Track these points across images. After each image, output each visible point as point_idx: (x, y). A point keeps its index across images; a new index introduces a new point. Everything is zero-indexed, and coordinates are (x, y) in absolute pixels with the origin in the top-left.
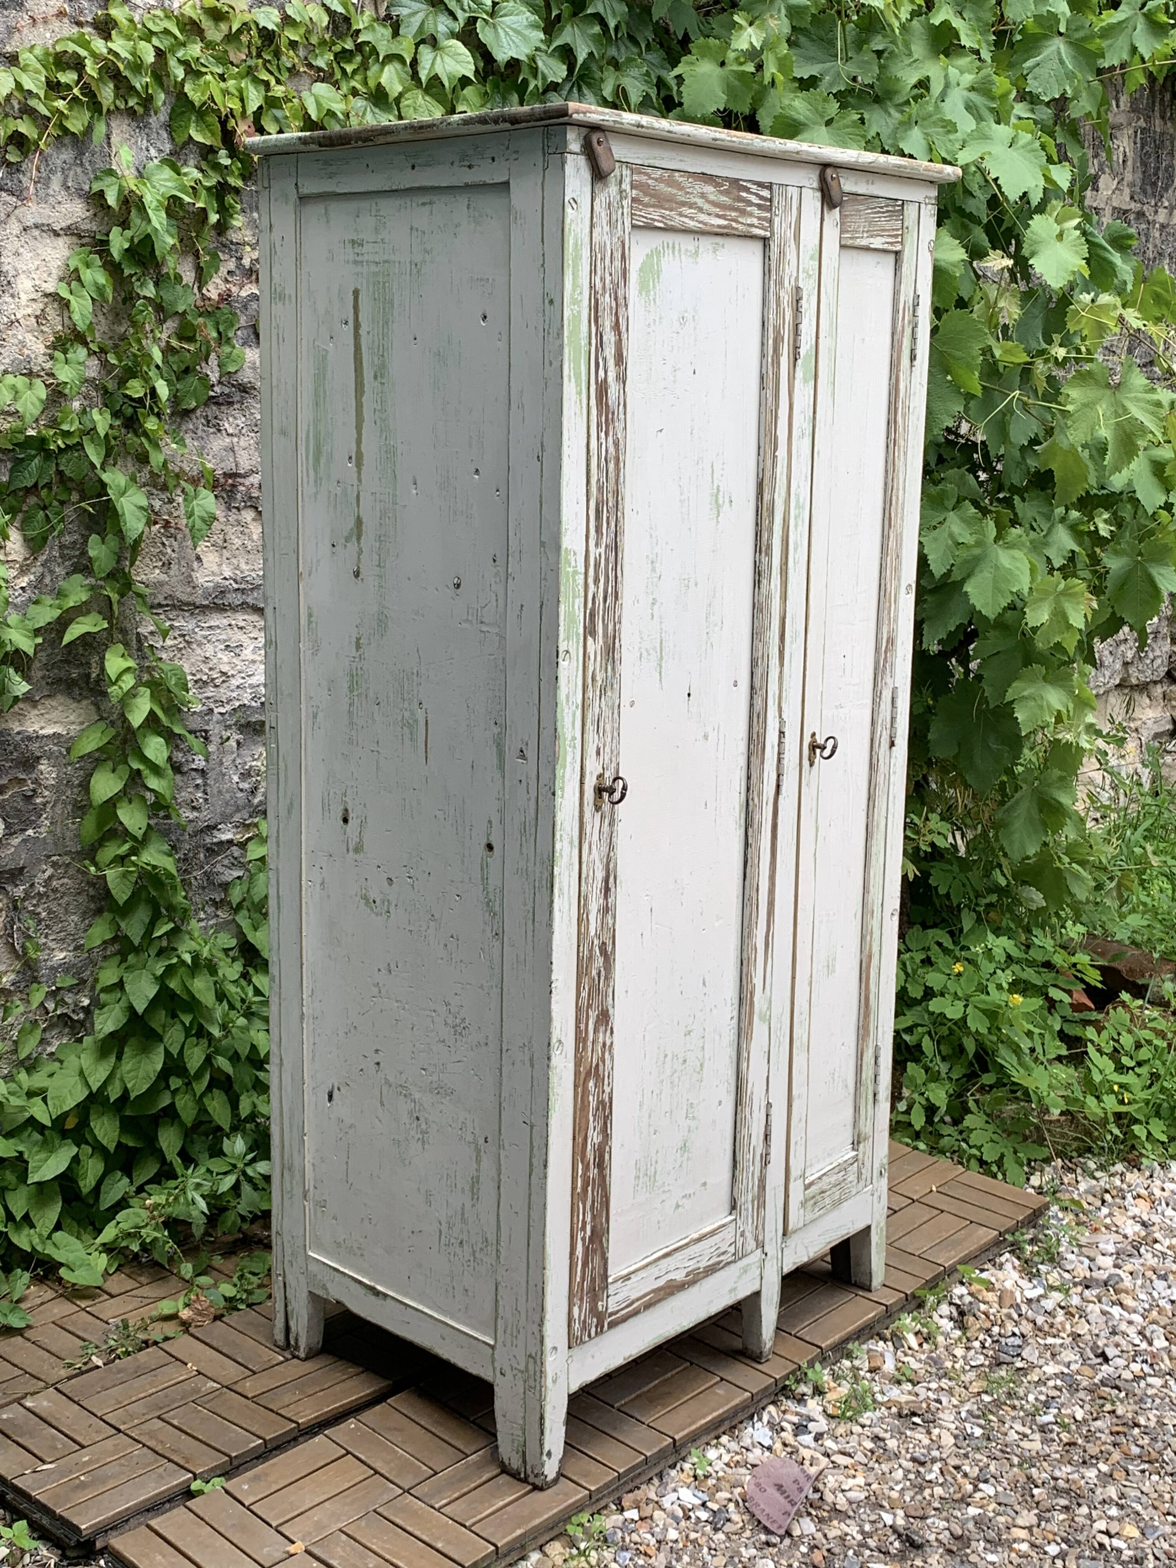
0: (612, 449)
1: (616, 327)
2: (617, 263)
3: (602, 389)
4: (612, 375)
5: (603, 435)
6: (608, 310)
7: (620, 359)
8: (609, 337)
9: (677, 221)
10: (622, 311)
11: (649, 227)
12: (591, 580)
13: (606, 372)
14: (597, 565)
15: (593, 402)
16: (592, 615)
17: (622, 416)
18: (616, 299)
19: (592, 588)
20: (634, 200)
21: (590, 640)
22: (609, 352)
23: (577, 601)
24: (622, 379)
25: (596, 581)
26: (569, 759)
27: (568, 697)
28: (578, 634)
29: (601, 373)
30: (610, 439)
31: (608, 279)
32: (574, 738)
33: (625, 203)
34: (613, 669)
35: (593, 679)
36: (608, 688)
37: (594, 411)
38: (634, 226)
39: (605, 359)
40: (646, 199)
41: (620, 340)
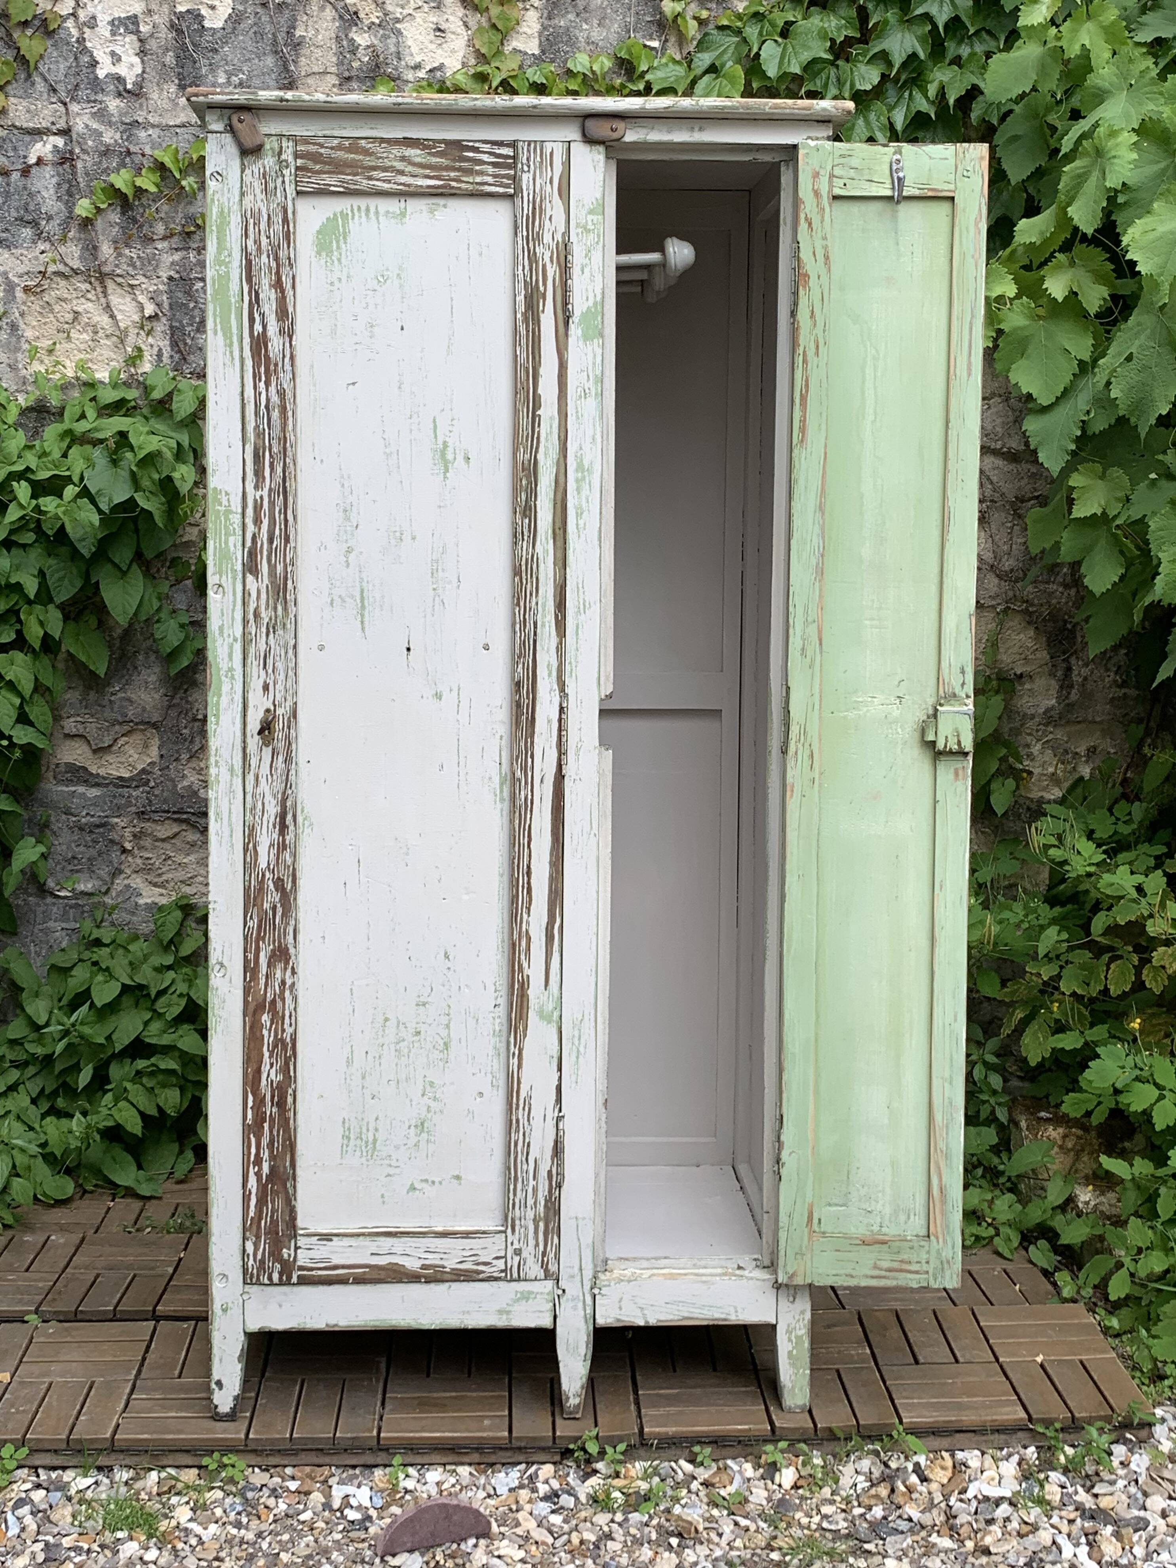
0: (275, 399)
1: (278, 285)
2: (278, 227)
3: (259, 344)
4: (273, 329)
5: (262, 385)
6: (265, 269)
7: (283, 313)
8: (268, 295)
9: (364, 184)
10: (285, 271)
11: (323, 192)
12: (249, 521)
13: (264, 327)
14: (258, 508)
15: (247, 353)
16: (253, 554)
17: (288, 367)
18: (277, 259)
19: (251, 528)
20: (297, 168)
21: (250, 578)
22: (269, 307)
23: (232, 539)
24: (288, 333)
25: (257, 521)
26: (225, 688)
27: (221, 628)
28: (234, 571)
29: (258, 328)
30: (273, 389)
31: (264, 241)
32: (231, 669)
33: (286, 172)
34: (285, 609)
35: (256, 615)
36: (279, 626)
37: (249, 363)
38: (298, 193)
39: (262, 315)
40: (318, 167)
41: (284, 298)
